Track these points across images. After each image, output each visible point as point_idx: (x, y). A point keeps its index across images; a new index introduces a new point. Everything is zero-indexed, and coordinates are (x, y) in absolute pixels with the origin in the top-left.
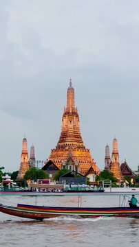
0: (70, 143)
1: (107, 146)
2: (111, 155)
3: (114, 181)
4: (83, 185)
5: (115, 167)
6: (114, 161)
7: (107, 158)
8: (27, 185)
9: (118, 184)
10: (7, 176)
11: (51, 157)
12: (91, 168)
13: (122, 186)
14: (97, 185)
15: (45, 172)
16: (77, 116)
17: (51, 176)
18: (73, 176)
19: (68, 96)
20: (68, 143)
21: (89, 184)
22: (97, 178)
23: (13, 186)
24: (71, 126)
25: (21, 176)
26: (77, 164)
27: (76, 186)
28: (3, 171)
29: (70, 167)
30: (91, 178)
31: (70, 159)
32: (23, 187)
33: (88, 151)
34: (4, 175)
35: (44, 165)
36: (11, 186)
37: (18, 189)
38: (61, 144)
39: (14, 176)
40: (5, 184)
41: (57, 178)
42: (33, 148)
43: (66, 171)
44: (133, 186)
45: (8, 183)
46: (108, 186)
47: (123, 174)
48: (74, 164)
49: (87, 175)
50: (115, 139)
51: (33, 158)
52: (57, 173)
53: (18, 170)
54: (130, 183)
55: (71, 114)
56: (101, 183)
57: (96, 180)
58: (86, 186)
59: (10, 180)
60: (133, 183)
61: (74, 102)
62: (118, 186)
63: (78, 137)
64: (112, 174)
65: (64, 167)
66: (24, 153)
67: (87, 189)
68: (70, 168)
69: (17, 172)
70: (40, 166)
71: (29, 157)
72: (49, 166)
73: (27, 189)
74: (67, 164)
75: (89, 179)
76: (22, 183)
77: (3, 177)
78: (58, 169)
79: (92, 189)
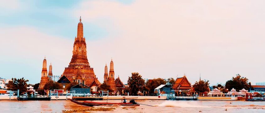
0: (79, 63)
1: (106, 66)
2: (108, 73)
3: (111, 91)
4: (88, 94)
5: (112, 81)
6: (111, 77)
7: (106, 75)
8: (46, 94)
9: (113, 93)
10: (31, 87)
11: (65, 73)
12: (94, 81)
13: (116, 95)
14: (98, 94)
15: (60, 84)
16: (85, 44)
17: (64, 87)
18: (80, 87)
19: (78, 28)
20: (77, 63)
21: (92, 93)
22: (98, 89)
23: (35, 94)
24: (80, 50)
25: (42, 87)
26: (84, 79)
27: (82, 94)
28: (28, 83)
29: (79, 80)
30: (94, 89)
31: (79, 75)
32: (43, 95)
33: (92, 69)
34: (29, 86)
35: (59, 79)
36: (34, 94)
37: (39, 97)
38: (72, 64)
39: (36, 87)
40: (29, 93)
41: (69, 89)
42: (51, 67)
43: (76, 83)
44: (124, 95)
45: (31, 92)
46: (106, 95)
47: (117, 87)
48: (81, 79)
49: (91, 86)
50: (112, 61)
51: (51, 74)
52: (68, 85)
53: (40, 83)
54: (122, 93)
55: (80, 42)
56: (101, 92)
57: (98, 90)
58: (90, 94)
59: (33, 90)
60: (123, 93)
61: (82, 33)
62: (113, 95)
63: (85, 60)
64: (109, 86)
65: (74, 80)
66: (44, 70)
67: (91, 97)
68: (79, 82)
69: (38, 84)
70: (56, 80)
71: (48, 73)
72: (63, 79)
73: (46, 97)
74: (76, 79)
75: (92, 89)
76: (42, 92)
77: (28, 88)
78: (69, 82)
79: (94, 97)
